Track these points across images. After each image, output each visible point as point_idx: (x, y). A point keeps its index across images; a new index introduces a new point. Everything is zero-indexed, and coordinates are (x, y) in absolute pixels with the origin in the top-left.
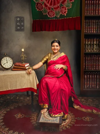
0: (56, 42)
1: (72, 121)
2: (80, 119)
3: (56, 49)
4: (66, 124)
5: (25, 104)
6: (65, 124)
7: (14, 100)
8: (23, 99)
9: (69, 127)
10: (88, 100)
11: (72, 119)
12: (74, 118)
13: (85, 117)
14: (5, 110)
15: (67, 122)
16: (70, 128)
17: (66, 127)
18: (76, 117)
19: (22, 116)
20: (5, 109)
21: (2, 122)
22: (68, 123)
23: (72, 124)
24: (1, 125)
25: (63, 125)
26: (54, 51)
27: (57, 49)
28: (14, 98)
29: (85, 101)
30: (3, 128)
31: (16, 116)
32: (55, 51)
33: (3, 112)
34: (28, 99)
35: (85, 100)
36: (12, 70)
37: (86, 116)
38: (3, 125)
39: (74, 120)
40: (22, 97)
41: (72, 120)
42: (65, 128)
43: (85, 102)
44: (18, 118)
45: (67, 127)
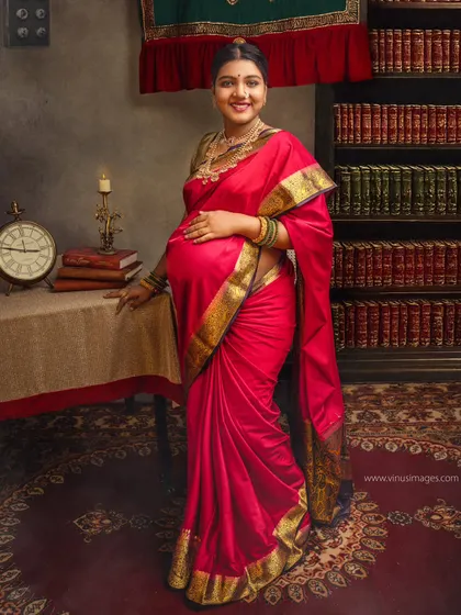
0: (244, 57)
1: (367, 536)
2: (407, 519)
3: (247, 101)
4: (342, 555)
5: (121, 454)
6: (336, 552)
7: (61, 435)
8: (107, 426)
9: (362, 570)
10: (425, 415)
11: (369, 525)
12: (376, 519)
13: (427, 509)
14: (19, 497)
15: (345, 542)
16: (365, 575)
17: (343, 571)
18: (383, 510)
19: (114, 522)
20: (21, 487)
21: (7, 566)
22: (350, 545)
23: (371, 551)
24: (3, 585)
25: (331, 563)
26: (229, 110)
27: (253, 101)
28: (59, 421)
29: (412, 420)
30: (15, 601)
31: (80, 523)
32: (242, 111)
33: (11, 503)
34: (131, 423)
35: (413, 415)
36: (52, 287)
37: (432, 503)
38: (16, 584)
39: (380, 526)
40: (101, 416)
41: (367, 531)
42: (339, 576)
43: (413, 428)
44: (93, 537)
45: (352, 569)
